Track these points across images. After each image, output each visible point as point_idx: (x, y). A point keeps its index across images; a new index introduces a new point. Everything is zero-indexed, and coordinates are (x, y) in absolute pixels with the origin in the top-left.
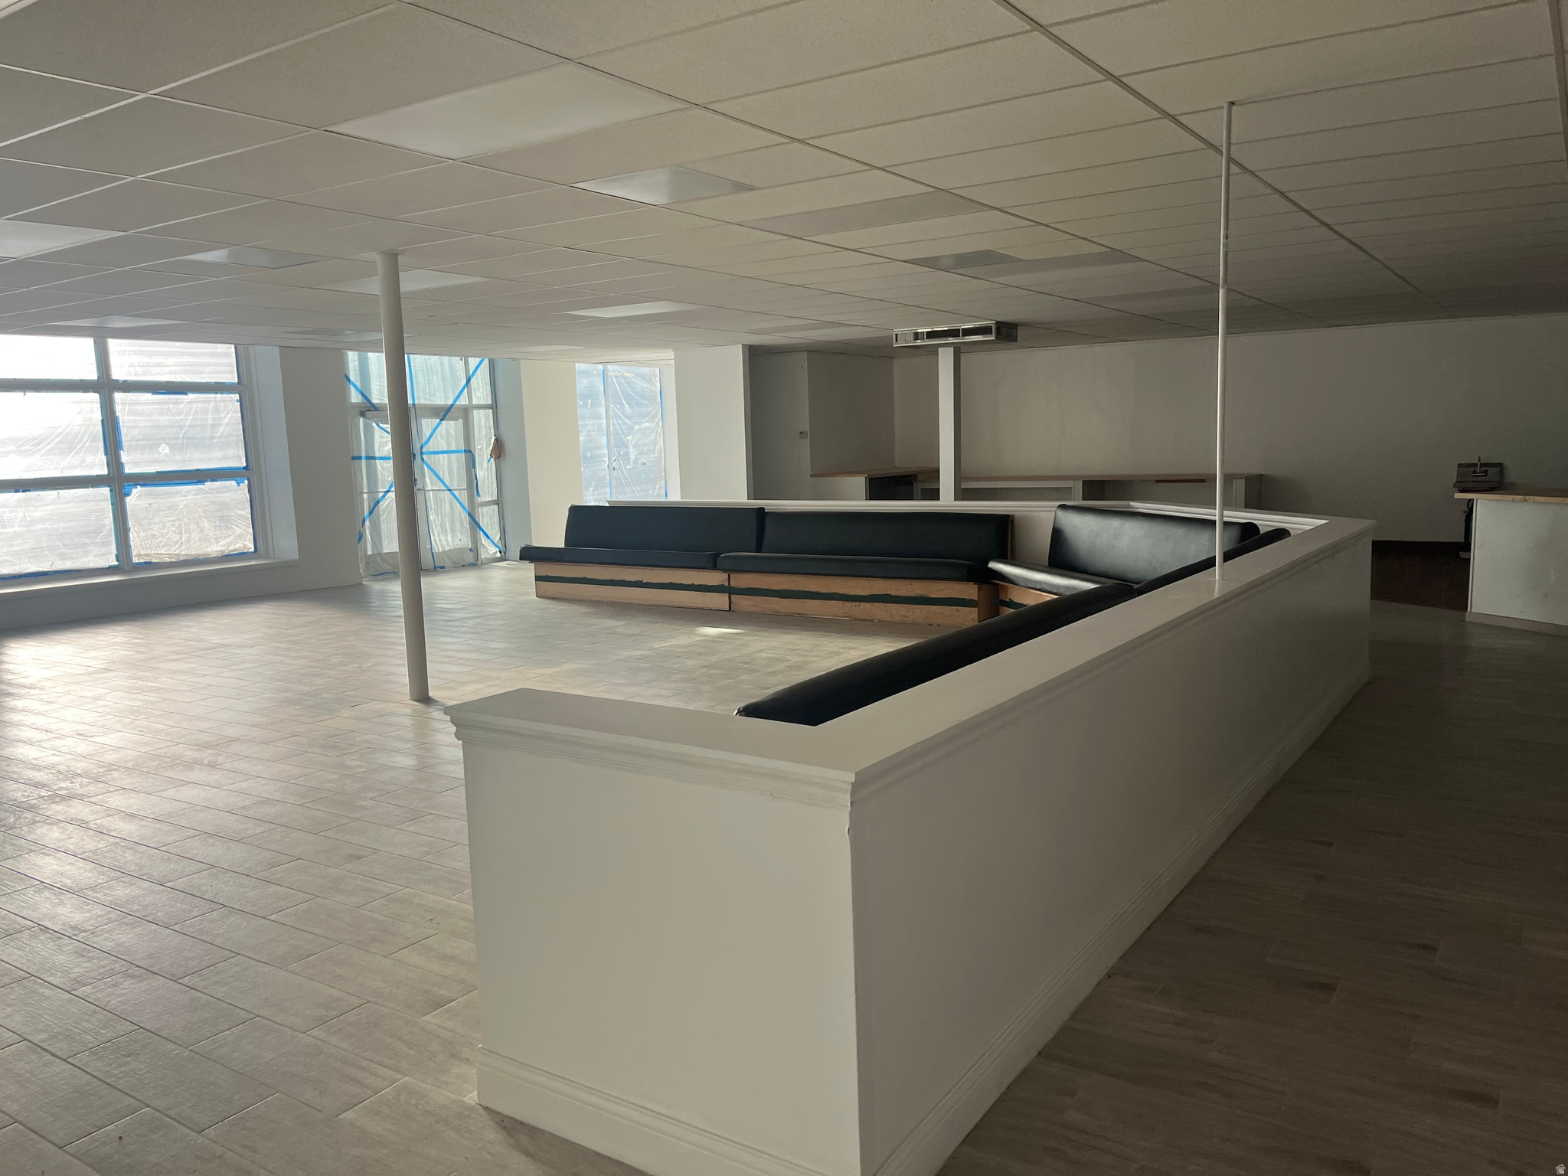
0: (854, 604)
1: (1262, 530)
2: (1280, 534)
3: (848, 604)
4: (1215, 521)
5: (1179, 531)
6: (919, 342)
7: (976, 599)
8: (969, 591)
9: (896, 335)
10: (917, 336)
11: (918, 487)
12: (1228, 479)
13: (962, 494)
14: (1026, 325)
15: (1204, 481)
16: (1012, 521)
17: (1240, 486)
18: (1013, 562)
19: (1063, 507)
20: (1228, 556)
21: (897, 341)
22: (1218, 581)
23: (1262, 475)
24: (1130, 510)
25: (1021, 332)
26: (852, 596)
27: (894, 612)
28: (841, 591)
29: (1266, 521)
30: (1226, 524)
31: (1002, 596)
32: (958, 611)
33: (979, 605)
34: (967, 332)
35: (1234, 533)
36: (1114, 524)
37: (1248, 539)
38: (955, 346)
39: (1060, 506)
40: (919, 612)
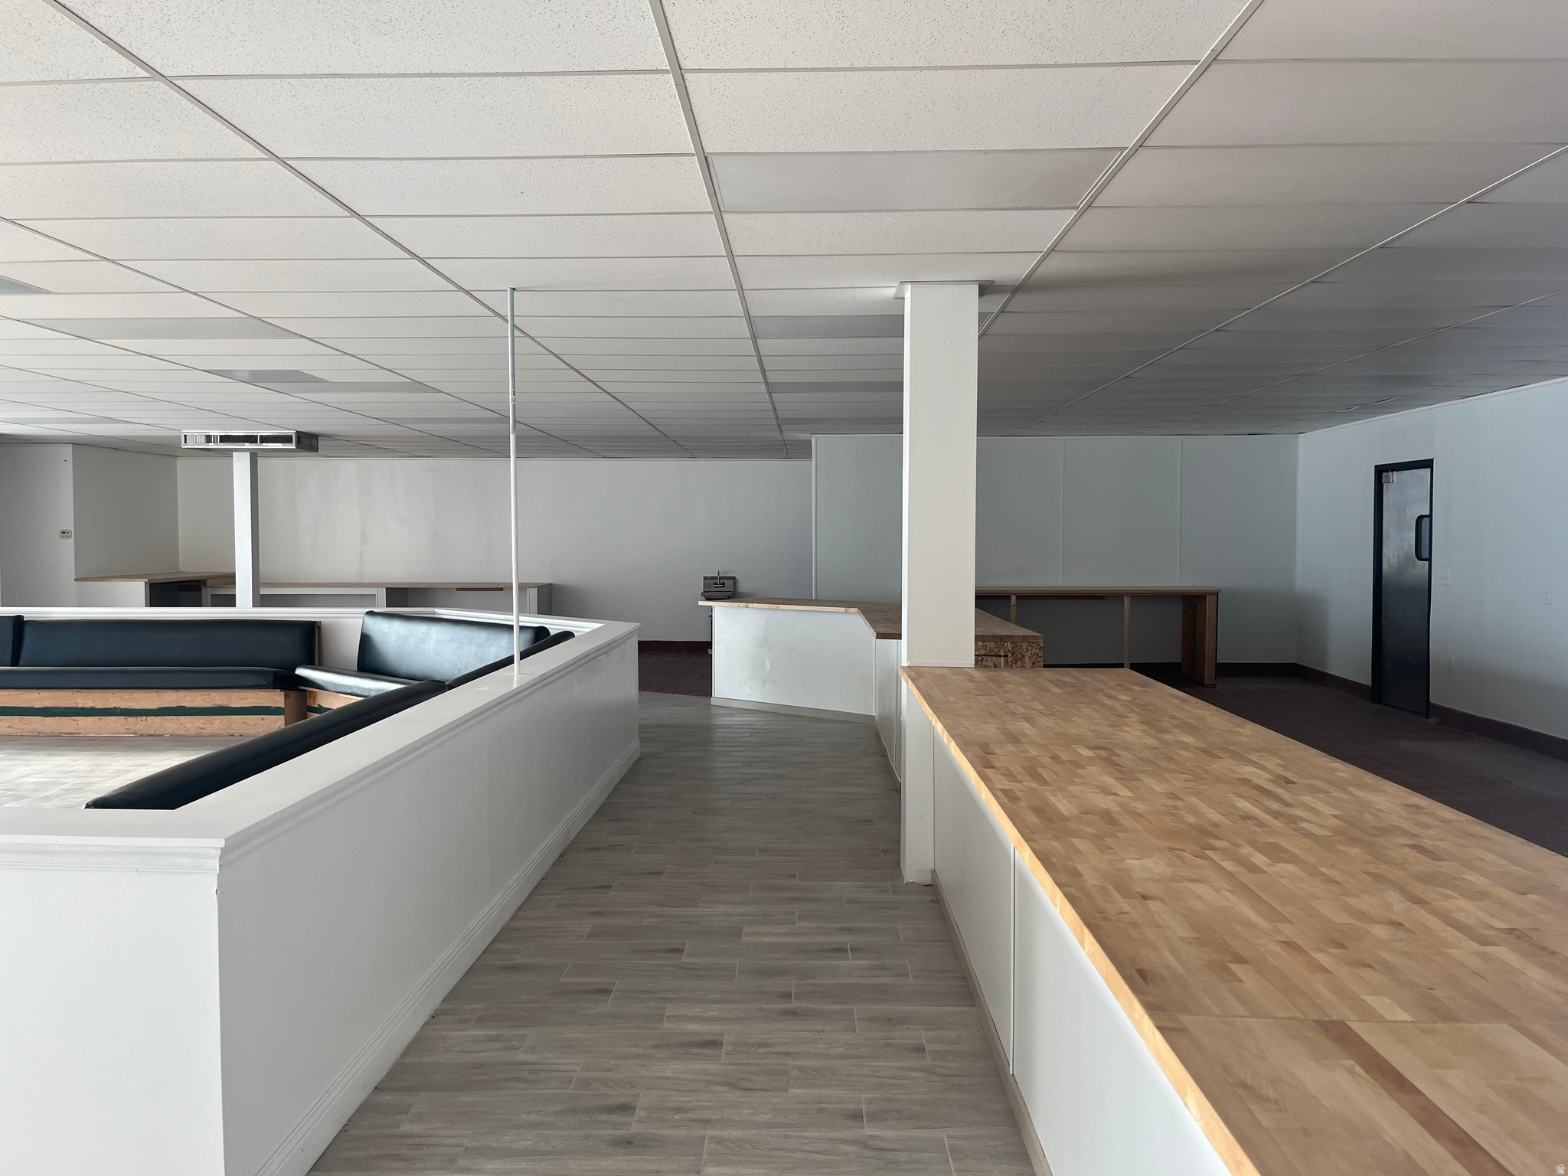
0: (139, 718)
1: (552, 633)
2: (566, 636)
3: (132, 719)
4: (513, 626)
5: (482, 635)
6: (211, 446)
7: (283, 707)
8: (275, 698)
9: (185, 436)
10: (208, 439)
11: (207, 593)
12: (523, 587)
13: (260, 600)
14: (327, 436)
15: (502, 589)
16: (319, 627)
17: (533, 593)
18: (320, 667)
19: (371, 614)
20: (524, 655)
21: (185, 442)
22: (515, 676)
23: (551, 584)
24: (437, 616)
25: (321, 443)
26: (137, 710)
27: (188, 725)
28: (123, 705)
29: (555, 625)
30: (521, 628)
31: (310, 703)
32: (263, 719)
33: (286, 713)
34: (265, 439)
35: (528, 636)
36: (421, 628)
37: (541, 640)
38: (253, 451)
39: (368, 613)
40: (218, 723)
